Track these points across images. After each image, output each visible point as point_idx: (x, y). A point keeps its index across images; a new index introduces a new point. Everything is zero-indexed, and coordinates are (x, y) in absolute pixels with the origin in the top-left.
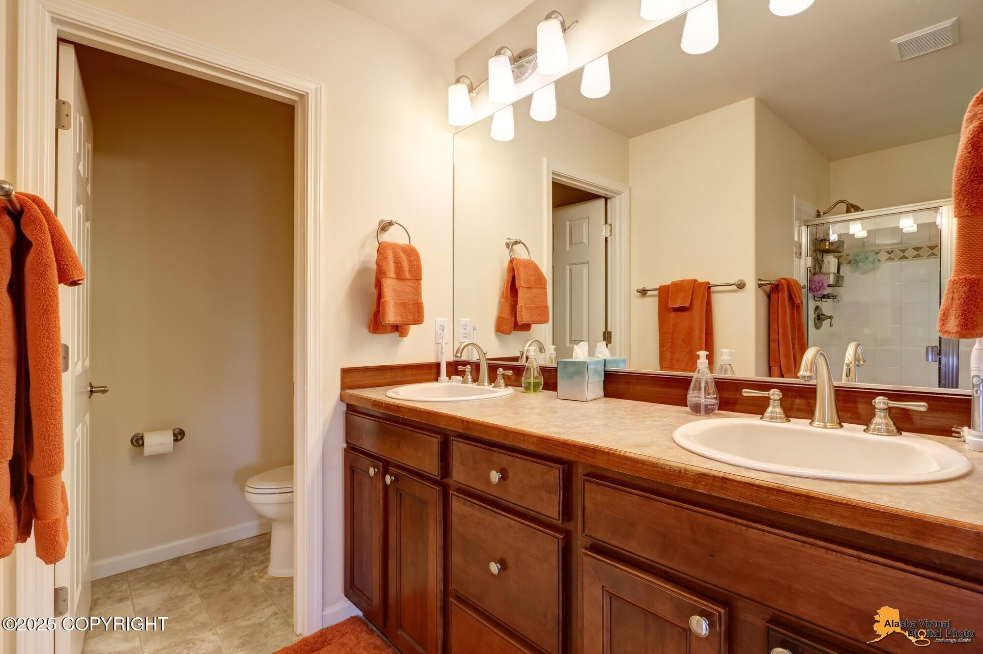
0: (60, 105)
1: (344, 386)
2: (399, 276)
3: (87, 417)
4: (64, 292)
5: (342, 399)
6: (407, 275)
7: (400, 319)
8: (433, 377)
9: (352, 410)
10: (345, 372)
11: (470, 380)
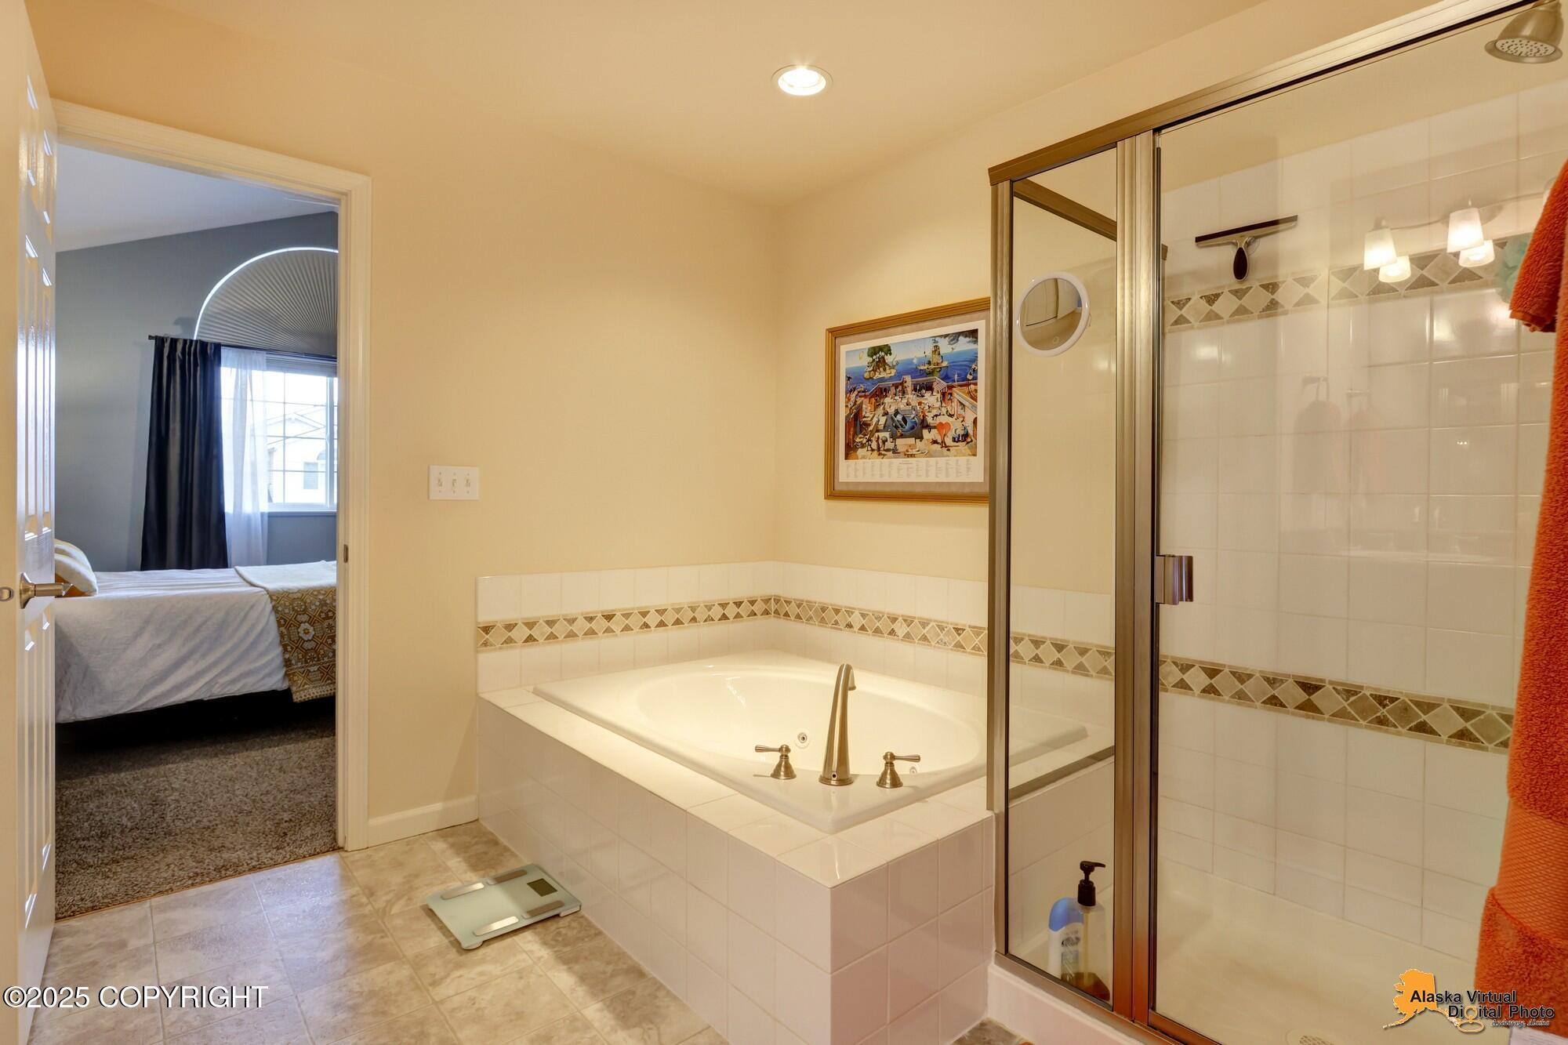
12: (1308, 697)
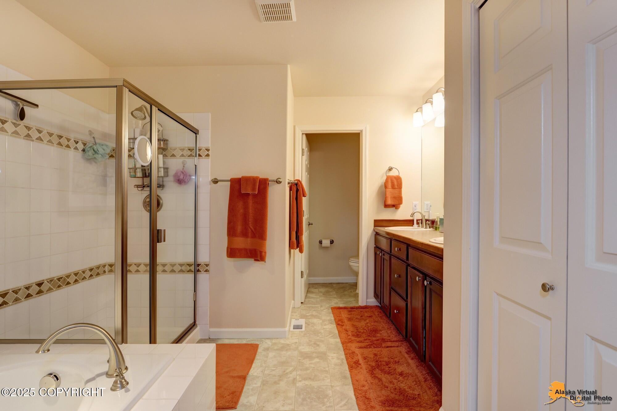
0: (303, 149)
1: (375, 226)
2: (393, 187)
3: (308, 231)
4: (304, 198)
5: (374, 230)
6: (396, 187)
7: (393, 203)
8: (412, 225)
9: (377, 234)
10: (376, 221)
11: (428, 227)
12: (39, 288)
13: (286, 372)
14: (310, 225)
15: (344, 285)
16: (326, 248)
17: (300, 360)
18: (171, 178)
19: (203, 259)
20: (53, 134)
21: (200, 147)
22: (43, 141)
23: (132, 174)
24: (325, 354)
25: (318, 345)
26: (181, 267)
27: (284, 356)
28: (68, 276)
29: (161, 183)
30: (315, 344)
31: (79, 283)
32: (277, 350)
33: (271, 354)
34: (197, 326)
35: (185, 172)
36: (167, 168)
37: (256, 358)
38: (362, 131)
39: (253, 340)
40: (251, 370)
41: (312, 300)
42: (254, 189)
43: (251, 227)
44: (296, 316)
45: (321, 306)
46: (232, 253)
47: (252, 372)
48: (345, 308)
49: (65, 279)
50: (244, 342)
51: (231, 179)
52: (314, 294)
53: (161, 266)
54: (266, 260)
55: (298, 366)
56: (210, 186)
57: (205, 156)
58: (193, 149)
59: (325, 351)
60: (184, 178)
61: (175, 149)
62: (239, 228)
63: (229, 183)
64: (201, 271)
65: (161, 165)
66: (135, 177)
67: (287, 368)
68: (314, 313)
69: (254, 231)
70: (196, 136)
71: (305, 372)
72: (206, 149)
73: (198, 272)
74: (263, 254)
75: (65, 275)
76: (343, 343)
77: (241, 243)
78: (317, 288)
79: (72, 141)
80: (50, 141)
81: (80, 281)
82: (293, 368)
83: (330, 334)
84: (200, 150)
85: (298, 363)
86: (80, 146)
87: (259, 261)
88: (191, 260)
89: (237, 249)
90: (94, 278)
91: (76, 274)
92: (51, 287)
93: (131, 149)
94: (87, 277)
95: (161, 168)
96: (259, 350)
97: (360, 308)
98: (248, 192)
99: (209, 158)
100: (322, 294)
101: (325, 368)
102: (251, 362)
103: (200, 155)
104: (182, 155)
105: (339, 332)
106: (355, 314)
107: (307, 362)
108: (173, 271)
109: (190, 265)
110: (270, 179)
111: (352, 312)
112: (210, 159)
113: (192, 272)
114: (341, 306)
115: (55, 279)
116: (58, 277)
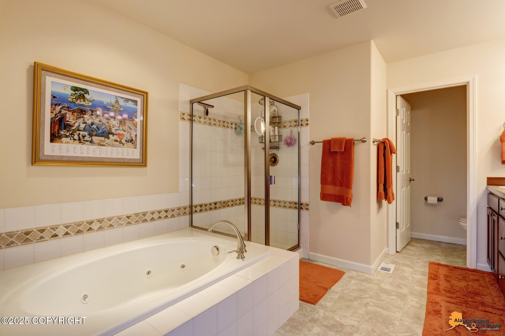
0: (397, 110)
1: (488, 185)
5: (487, 189)
9: (490, 194)
10: (489, 179)
13: (361, 297)
14: (411, 181)
15: (455, 246)
16: (433, 205)
17: (378, 292)
18: (283, 142)
19: (304, 200)
20: (221, 121)
21: (302, 119)
22: (216, 125)
23: (261, 141)
24: (405, 295)
25: (401, 288)
26: (290, 204)
27: (364, 286)
28: (228, 202)
29: (277, 146)
30: (398, 285)
31: (234, 206)
32: (360, 280)
33: (353, 282)
34: (300, 248)
35: (291, 137)
36: (281, 136)
37: (340, 280)
38: (468, 83)
39: (341, 269)
40: (333, 287)
41: (411, 252)
42: (340, 148)
43: (339, 178)
44: (388, 261)
45: (419, 259)
46: (324, 197)
47: (334, 288)
48: (446, 266)
49: (227, 203)
50: (334, 268)
51: (323, 141)
52: (415, 248)
53: (278, 202)
54: (351, 205)
55: (374, 296)
56: (309, 147)
57: (305, 125)
58: (297, 121)
59: (406, 294)
60: (290, 142)
61: (285, 122)
62: (330, 179)
63: (322, 144)
64: (303, 209)
65: (277, 134)
66: (262, 143)
67: (363, 294)
68: (408, 263)
69: (341, 181)
70: (299, 111)
71: (379, 302)
72: (306, 120)
73: (301, 209)
74: (349, 200)
75: (227, 200)
76: (428, 293)
77: (331, 189)
78: (420, 243)
79: (230, 123)
80: (219, 125)
81: (234, 205)
82: (369, 296)
83: (417, 283)
84: (302, 121)
85: (375, 294)
86: (234, 126)
87: (346, 205)
88: (296, 200)
89: (328, 194)
90: (241, 205)
91: (232, 201)
92: (221, 206)
93: (252, 127)
94: (238, 204)
95: (277, 135)
96: (345, 276)
97: (466, 269)
98: (336, 151)
99: (308, 126)
100: (424, 249)
101: (400, 305)
102: (335, 282)
103: (302, 125)
104: (290, 126)
105: (428, 284)
106: (456, 274)
107: (384, 297)
108: (285, 207)
109: (296, 204)
110: (355, 139)
111: (453, 271)
112: (308, 128)
113: (297, 208)
114: (442, 263)
115: (222, 202)
116: (223, 201)
